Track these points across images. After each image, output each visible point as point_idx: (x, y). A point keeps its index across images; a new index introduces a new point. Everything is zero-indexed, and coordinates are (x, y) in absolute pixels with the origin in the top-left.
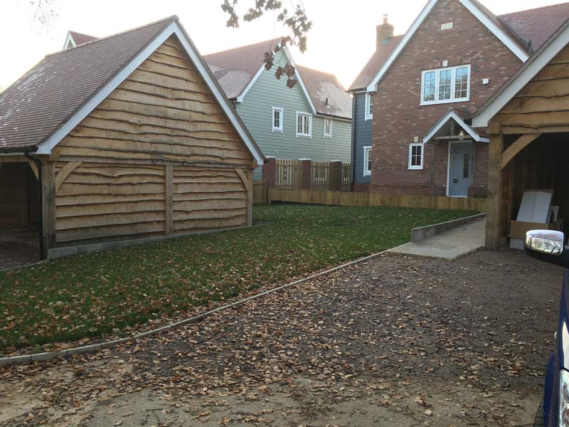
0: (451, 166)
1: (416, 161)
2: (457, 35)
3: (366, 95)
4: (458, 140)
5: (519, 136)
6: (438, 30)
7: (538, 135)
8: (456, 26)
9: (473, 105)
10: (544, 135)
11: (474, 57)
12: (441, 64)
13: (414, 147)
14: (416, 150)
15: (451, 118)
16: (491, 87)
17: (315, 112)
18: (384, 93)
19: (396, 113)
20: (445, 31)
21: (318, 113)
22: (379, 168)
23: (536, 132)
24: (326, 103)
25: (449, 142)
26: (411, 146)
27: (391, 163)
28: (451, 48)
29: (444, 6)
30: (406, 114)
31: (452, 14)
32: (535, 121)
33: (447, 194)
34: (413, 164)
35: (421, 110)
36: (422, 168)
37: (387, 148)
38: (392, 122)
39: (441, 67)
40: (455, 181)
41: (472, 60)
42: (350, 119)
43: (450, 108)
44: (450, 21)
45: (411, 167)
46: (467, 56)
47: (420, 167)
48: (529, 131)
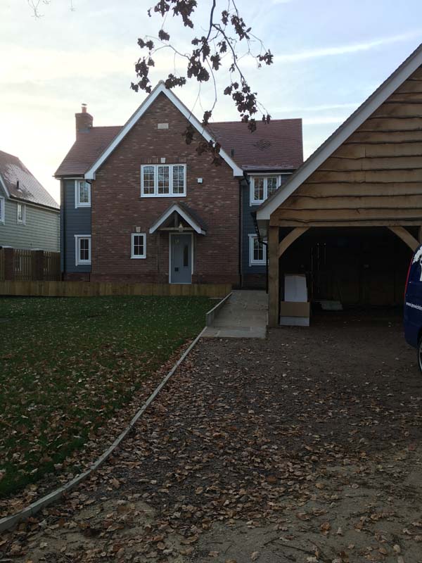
0: (172, 257)
1: (139, 251)
2: (173, 136)
3: (76, 182)
4: (178, 231)
5: (292, 229)
6: (155, 128)
7: (307, 229)
8: (172, 127)
9: (190, 201)
10: (312, 229)
11: (189, 158)
12: (160, 160)
13: (136, 237)
14: (139, 240)
15: (175, 211)
16: (204, 186)
17: (8, 195)
18: (104, 182)
19: (117, 202)
20: (162, 130)
21: (11, 197)
22: (100, 257)
23: (305, 225)
24: (17, 187)
25: (170, 234)
26: (133, 235)
27: (113, 252)
28: (168, 147)
29: (159, 107)
30: (127, 204)
31: (167, 116)
32: (305, 216)
33: (170, 282)
34: (136, 253)
35: (142, 202)
36: (145, 257)
37: (108, 237)
38: (113, 212)
39: (160, 163)
40: (177, 270)
41: (187, 160)
42: (58, 210)
43: (174, 202)
44: (166, 122)
45: (134, 257)
46: (183, 156)
47: (144, 257)
48: (301, 225)
